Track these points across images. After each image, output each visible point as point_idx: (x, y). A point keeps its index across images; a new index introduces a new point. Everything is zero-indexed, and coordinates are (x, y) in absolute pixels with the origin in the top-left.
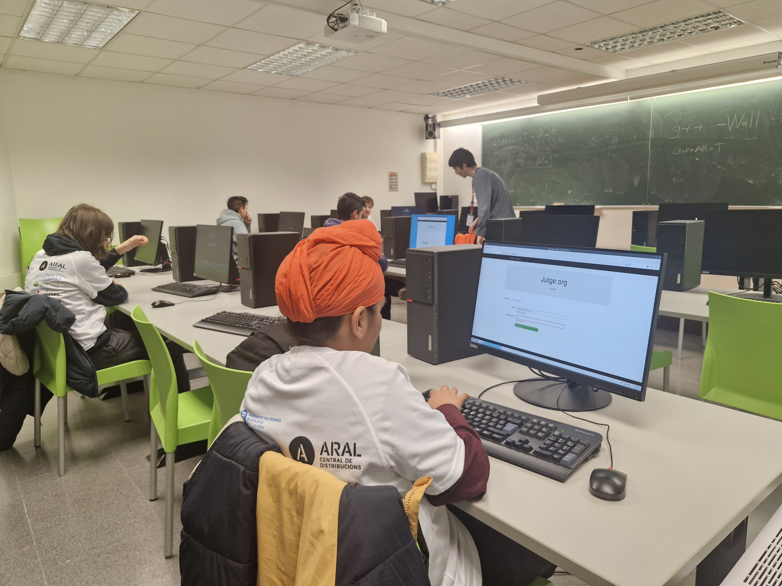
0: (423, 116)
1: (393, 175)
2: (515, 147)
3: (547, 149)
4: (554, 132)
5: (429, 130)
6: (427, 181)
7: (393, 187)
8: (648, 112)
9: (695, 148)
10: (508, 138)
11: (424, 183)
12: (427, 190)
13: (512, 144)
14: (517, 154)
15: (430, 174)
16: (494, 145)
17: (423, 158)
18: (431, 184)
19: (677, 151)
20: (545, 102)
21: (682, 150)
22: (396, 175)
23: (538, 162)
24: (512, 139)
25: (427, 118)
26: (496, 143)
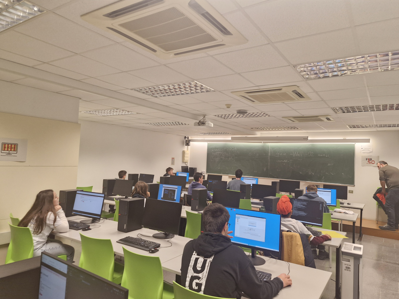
0: (184, 137)
1: (173, 159)
2: (221, 152)
3: (233, 155)
4: (236, 149)
5: (187, 143)
6: (185, 161)
7: (173, 163)
8: (268, 147)
9: (284, 161)
10: (218, 149)
11: (183, 162)
12: (184, 165)
13: (219, 151)
14: (221, 155)
15: (186, 159)
16: (212, 151)
17: (184, 153)
18: (185, 162)
19: (278, 161)
20: (233, 139)
21: (280, 160)
22: (174, 159)
23: (230, 159)
24: (219, 149)
25: (185, 137)
26: (213, 150)
